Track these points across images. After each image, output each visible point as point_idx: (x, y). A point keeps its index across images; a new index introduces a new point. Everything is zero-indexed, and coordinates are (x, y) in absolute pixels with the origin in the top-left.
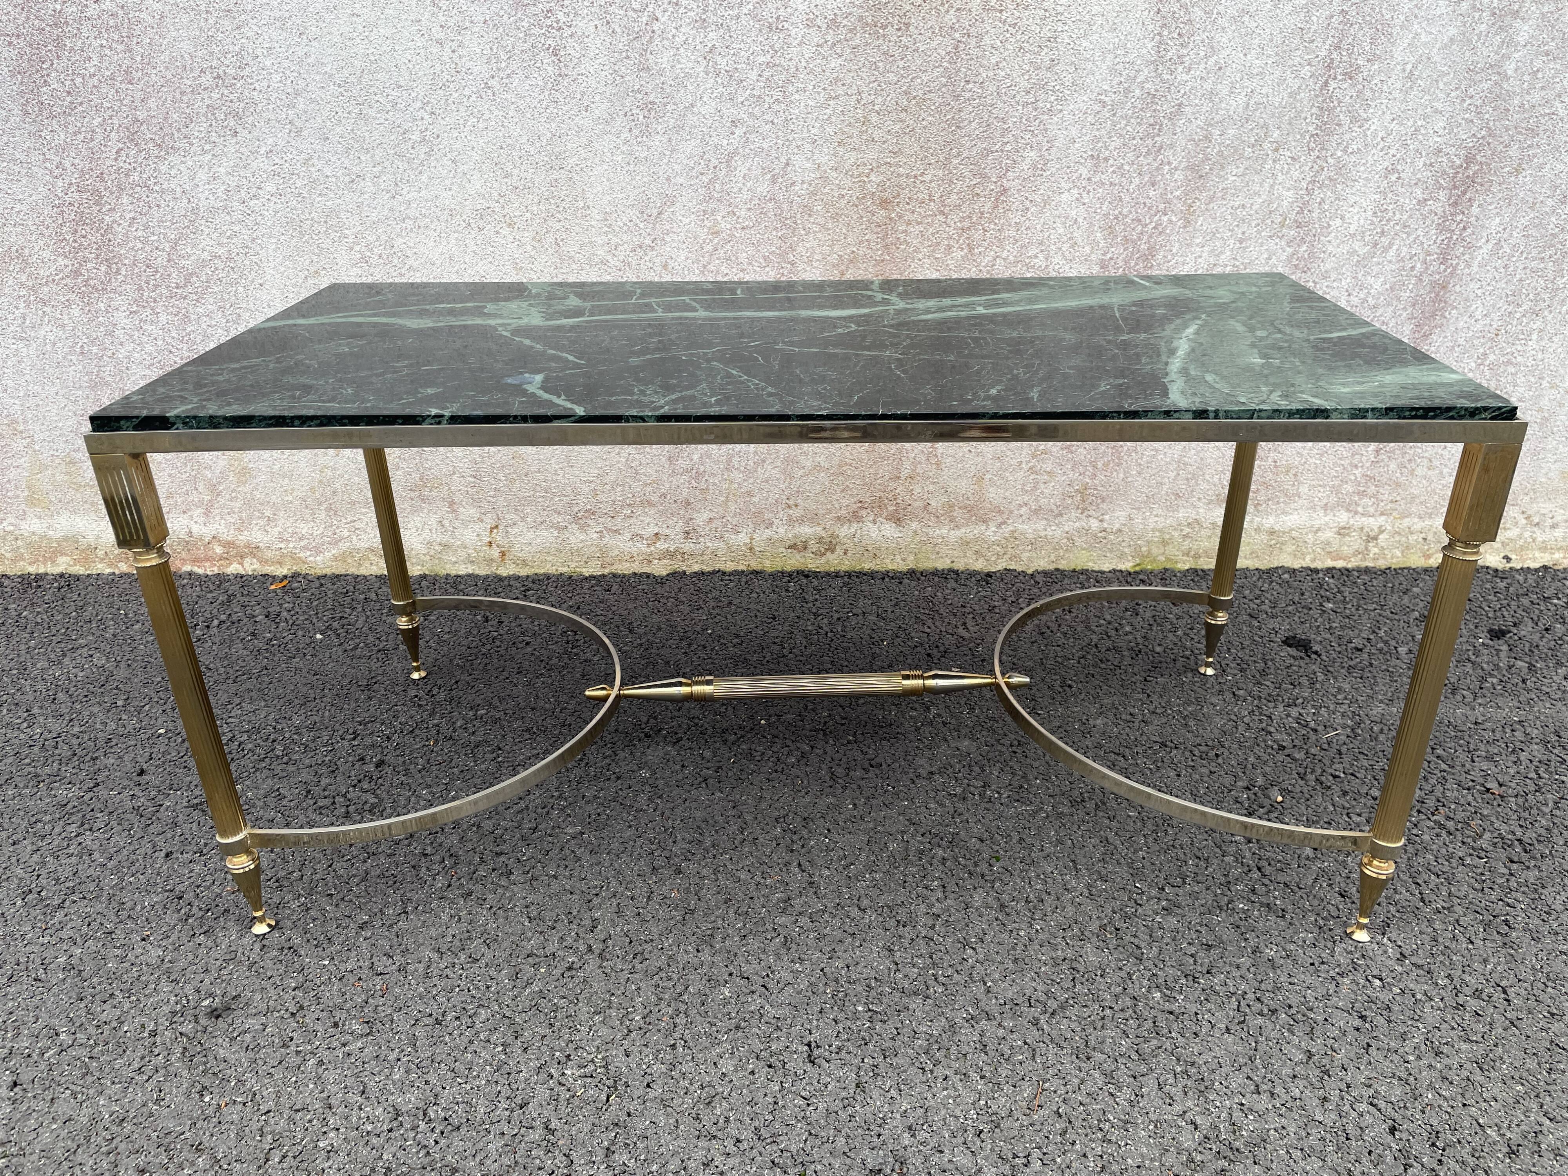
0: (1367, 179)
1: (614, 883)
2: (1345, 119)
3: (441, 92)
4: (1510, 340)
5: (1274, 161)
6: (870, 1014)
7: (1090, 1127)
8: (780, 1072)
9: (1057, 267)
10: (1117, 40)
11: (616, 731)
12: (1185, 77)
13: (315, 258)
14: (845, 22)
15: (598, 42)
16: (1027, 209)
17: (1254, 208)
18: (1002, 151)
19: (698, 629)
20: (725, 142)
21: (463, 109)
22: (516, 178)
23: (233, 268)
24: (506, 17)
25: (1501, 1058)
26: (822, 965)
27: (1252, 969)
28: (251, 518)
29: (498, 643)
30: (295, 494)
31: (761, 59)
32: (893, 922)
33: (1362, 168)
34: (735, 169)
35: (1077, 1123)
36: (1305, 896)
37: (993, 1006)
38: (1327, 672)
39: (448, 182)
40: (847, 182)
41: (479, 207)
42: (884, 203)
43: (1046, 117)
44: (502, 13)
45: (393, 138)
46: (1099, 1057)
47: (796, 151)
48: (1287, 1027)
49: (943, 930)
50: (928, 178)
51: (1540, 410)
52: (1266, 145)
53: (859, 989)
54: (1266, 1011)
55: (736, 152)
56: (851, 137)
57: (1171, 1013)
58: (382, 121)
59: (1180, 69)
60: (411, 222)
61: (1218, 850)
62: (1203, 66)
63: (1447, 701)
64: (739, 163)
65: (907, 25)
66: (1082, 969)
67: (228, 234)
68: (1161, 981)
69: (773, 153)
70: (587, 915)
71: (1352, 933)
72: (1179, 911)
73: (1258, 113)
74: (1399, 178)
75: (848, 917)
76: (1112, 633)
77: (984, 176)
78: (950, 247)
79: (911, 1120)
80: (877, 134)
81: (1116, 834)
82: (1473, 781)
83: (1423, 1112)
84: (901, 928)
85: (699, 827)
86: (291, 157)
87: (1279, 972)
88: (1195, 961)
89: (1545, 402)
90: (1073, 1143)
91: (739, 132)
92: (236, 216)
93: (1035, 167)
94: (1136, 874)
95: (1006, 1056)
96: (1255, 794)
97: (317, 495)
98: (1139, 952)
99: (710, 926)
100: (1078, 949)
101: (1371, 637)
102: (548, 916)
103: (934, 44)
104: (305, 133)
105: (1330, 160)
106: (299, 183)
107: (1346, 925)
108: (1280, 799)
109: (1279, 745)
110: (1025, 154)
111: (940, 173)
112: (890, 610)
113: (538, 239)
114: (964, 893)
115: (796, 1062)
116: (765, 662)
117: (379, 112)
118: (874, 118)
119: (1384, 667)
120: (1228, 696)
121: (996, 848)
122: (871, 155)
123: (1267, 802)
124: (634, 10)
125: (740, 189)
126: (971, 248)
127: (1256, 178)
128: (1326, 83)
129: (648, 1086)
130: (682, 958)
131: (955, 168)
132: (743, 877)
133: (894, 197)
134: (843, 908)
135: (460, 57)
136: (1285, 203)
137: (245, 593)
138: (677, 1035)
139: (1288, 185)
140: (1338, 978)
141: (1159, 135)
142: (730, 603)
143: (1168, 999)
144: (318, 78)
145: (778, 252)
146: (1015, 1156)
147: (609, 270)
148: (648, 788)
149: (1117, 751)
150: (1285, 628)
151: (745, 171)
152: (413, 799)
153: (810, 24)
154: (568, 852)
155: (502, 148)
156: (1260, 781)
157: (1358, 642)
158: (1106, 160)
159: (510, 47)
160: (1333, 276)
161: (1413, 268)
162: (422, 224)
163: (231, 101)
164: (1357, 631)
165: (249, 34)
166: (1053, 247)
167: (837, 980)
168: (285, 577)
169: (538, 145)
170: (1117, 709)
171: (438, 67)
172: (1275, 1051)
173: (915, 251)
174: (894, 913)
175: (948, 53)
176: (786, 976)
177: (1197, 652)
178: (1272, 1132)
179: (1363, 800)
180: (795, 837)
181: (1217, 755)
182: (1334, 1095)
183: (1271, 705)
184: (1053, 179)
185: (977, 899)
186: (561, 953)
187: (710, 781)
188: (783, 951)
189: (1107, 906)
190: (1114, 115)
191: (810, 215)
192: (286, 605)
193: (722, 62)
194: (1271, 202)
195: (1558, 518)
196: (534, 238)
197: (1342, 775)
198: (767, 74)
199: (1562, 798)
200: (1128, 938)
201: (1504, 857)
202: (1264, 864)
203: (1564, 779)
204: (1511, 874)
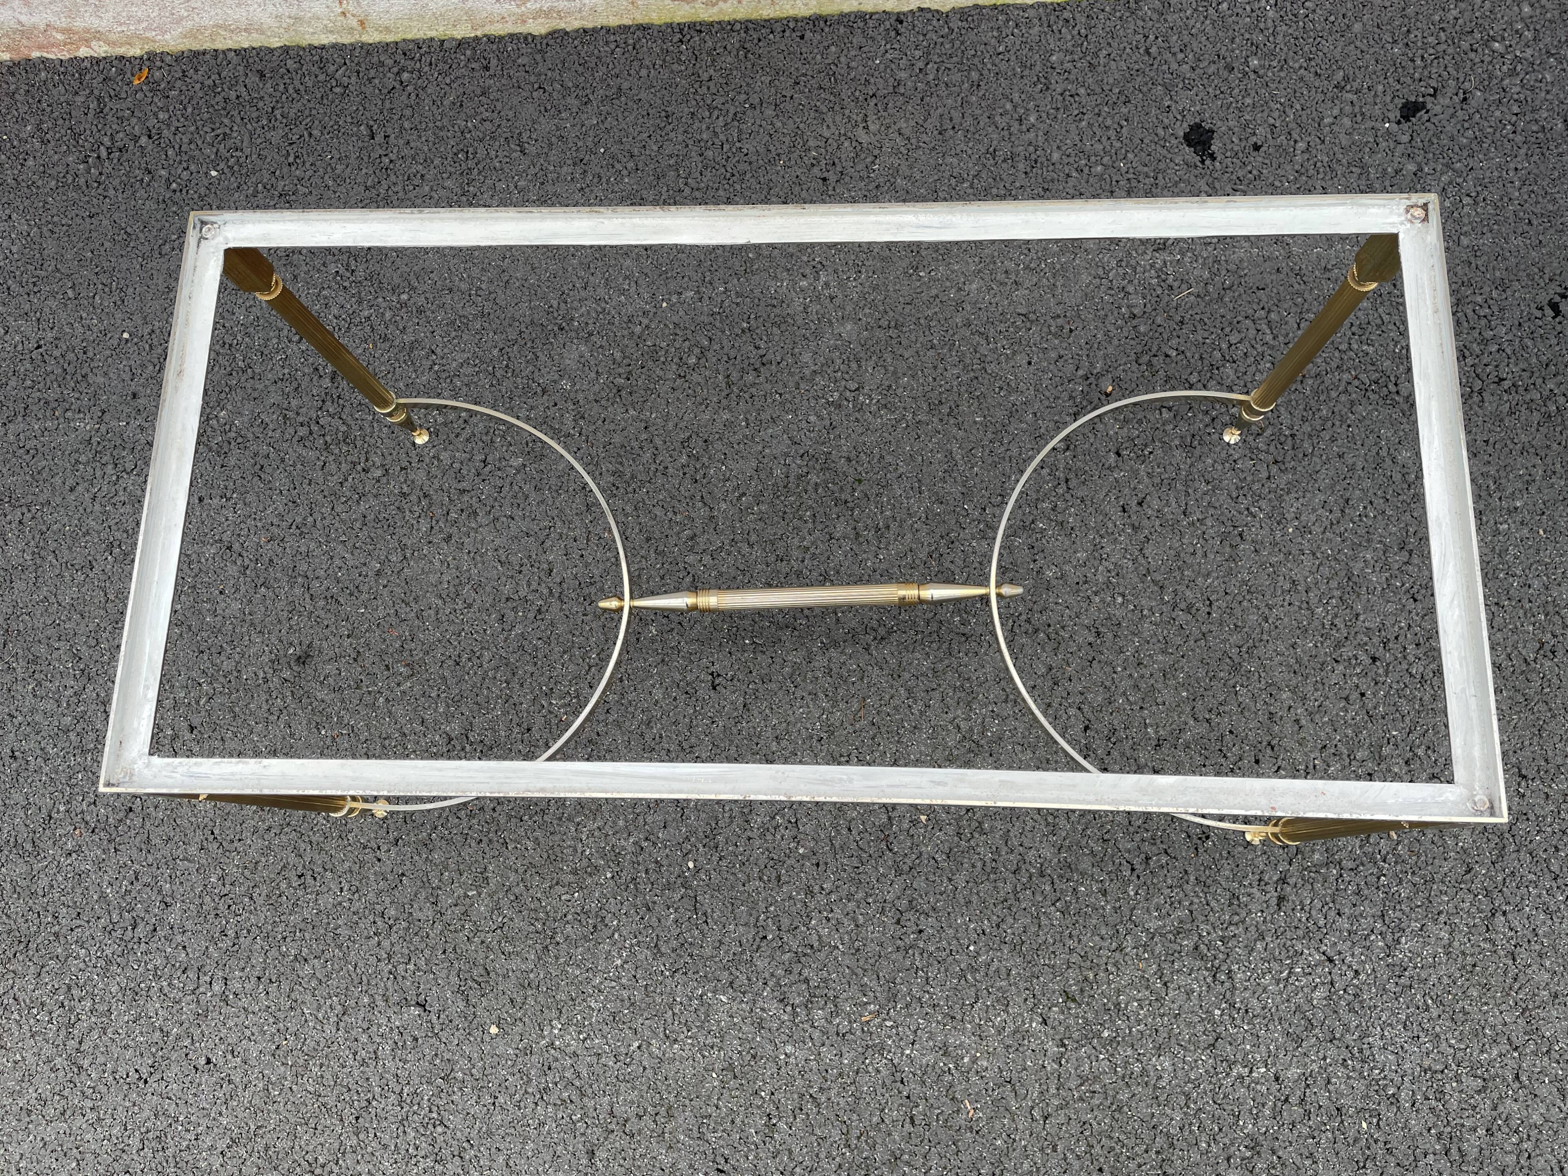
1: (559, 524)
8: (694, 698)
32: (772, 558)
36: (1093, 512)
57: (964, 635)
70: (543, 558)
81: (960, 446)
85: (619, 455)
87: (1050, 593)
94: (967, 494)
95: (844, 678)
101: (1278, 123)
108: (1109, 390)
109: (1131, 313)
114: (829, 523)
115: (704, 691)
121: (859, 470)
137: (111, 93)
150: (1194, 106)
154: (517, 489)
164: (1267, 112)
168: (142, 58)
174: (774, 547)
180: (698, 465)
181: (1071, 331)
185: (840, 528)
186: (531, 597)
187: (623, 393)
189: (937, 531)
192: (161, 115)
199: (1356, 377)
200: (947, 564)
201: (1270, 458)
202: (1072, 476)
203: (1371, 350)
204: (1269, 478)
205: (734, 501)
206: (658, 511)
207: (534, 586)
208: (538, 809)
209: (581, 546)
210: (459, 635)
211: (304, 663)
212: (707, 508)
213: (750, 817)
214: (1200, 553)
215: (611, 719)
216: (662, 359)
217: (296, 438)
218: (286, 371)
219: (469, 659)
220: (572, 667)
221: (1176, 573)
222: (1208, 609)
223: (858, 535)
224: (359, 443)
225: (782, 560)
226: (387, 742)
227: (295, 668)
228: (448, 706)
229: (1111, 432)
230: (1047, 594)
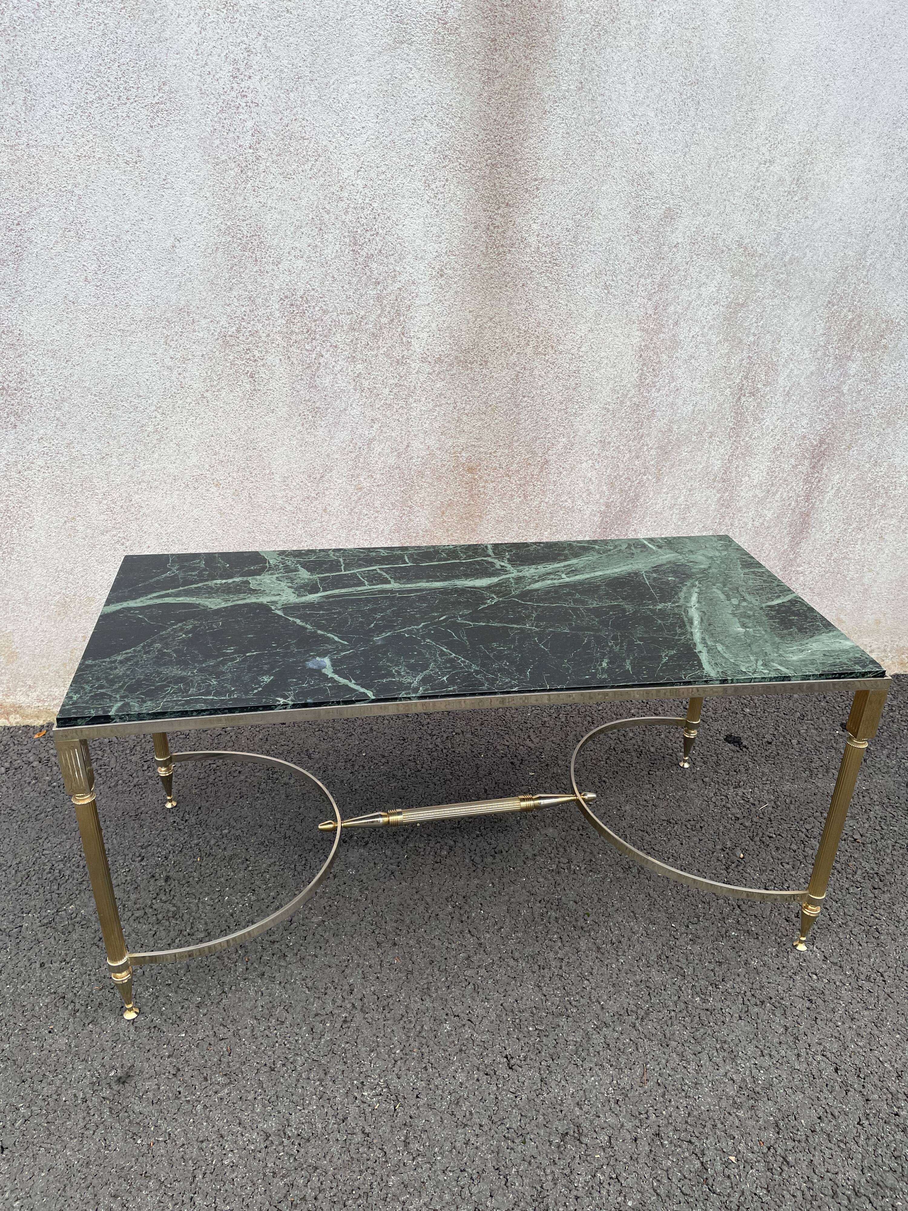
0: (763, 454)
1: (356, 957)
2: (751, 420)
3: (168, 400)
4: (846, 545)
5: (709, 444)
6: (537, 1032)
7: (677, 1089)
8: (494, 1078)
9: (579, 507)
10: (616, 372)
11: (322, 839)
12: (657, 395)
13: (73, 509)
14: (446, 360)
15: (282, 369)
16: (561, 473)
17: (698, 471)
18: (545, 438)
19: (355, 752)
20: (367, 432)
21: (185, 411)
22: (222, 455)
23: (9, 517)
24: (217, 353)
25: (886, 1018)
26: (501, 1002)
27: (747, 976)
28: (16, 687)
29: (219, 774)
30: (51, 669)
31: (392, 381)
32: (536, 967)
33: (760, 447)
34: (374, 449)
35: (670, 1088)
36: (767, 923)
37: (607, 1018)
38: (754, 761)
39: (173, 458)
40: (447, 457)
41: (195, 474)
42: (471, 470)
43: (573, 418)
44: (215, 350)
45: (133, 430)
46: (673, 1044)
47: (414, 438)
48: (771, 1011)
49: (567, 969)
50: (499, 454)
51: (863, 585)
52: (705, 434)
53: (527, 1015)
54: (758, 1003)
55: (374, 439)
56: (450, 429)
57: (707, 1010)
58: (126, 419)
59: (654, 390)
60: (145, 484)
61: (714, 896)
62: (667, 388)
63: (825, 778)
64: (376, 445)
65: (486, 362)
66: (653, 987)
67: (7, 494)
68: (698, 989)
69: (399, 439)
70: (345, 982)
71: (797, 945)
72: (700, 941)
73: (700, 416)
74: (781, 453)
75: (508, 966)
76: (622, 738)
77: (534, 453)
78: (512, 496)
79: (578, 1099)
80: (466, 428)
81: (654, 890)
82: (846, 834)
83: (850, 1057)
84: (542, 971)
85: (398, 910)
86: (57, 442)
87: (761, 976)
88: (714, 974)
89: (865, 580)
90: (670, 1101)
91: (376, 426)
92: (12, 482)
93: (566, 448)
94: (671, 918)
95: (622, 1050)
96: (728, 854)
97: (68, 668)
98: (682, 971)
99: (425, 981)
100: (648, 973)
101: (775, 733)
102: (320, 985)
103: (503, 374)
104: (69, 426)
105: (742, 443)
106: (62, 459)
107: (792, 940)
108: (742, 856)
109: (735, 817)
110: (560, 440)
111: (507, 451)
112: (479, 729)
113: (236, 494)
114: (574, 941)
115: (502, 1070)
116: (407, 777)
117: (124, 413)
118: (464, 418)
119: (786, 755)
120: (700, 782)
121: (586, 907)
122: (462, 440)
123: (735, 859)
124: (307, 350)
125: (377, 462)
126: (525, 497)
127: (699, 453)
128: (739, 398)
129: (417, 1097)
130: (414, 1006)
131: (516, 448)
132: (436, 944)
133: (477, 466)
134: (504, 960)
135: (184, 378)
136: (716, 468)
137: (16, 742)
138: (425, 1061)
139: (718, 458)
140: (793, 976)
141: (641, 429)
142: (371, 729)
143: (704, 1001)
144: (79, 390)
145: (401, 500)
146: (640, 1114)
147: (286, 513)
148: (357, 883)
149: (642, 829)
150: (723, 728)
151: (380, 450)
152: (200, 905)
153: (424, 360)
154: (319, 937)
155: (212, 436)
156: (729, 844)
157: (768, 737)
158: (609, 443)
159: (220, 372)
160: (744, 510)
161: (790, 505)
162: (153, 486)
163: (13, 405)
164: (766, 729)
165: (28, 360)
166: (577, 495)
167: (512, 1011)
168: (43, 726)
169: (238, 434)
170: (636, 796)
171: (168, 384)
172: (768, 1028)
173: (490, 499)
174: (535, 960)
175: (512, 379)
176: (481, 1012)
177: (676, 750)
178: (774, 1079)
179: (788, 853)
180: (462, 912)
181: (701, 827)
182: (803, 1052)
183: (726, 787)
184: (577, 455)
185: (583, 945)
186: (336, 1011)
187: (396, 873)
188: (475, 995)
189: (658, 941)
190: (614, 416)
191: (422, 477)
192: (51, 751)
193: (366, 384)
194: (708, 467)
195: (874, 647)
196: (234, 494)
197: (774, 836)
198: (395, 391)
199: (896, 842)
200: (675, 963)
201: (870, 886)
202: (741, 903)
203: (896, 829)
204: (875, 897)
205: (496, 932)
206: (437, 943)
207: (339, 1003)
208: (361, 1192)
209: (376, 971)
210: (274, 1046)
211: (124, 1083)
212: (475, 938)
213: (572, 1177)
214: (855, 943)
215: (421, 1102)
216: (422, 853)
217: (133, 917)
218: (128, 878)
219: (284, 1065)
220: (380, 1063)
221: (846, 957)
222: (882, 978)
223: (599, 948)
224: (186, 917)
225: (543, 969)
226: (204, 1145)
227: (116, 1088)
228: (264, 1106)
229: (755, 877)
230: (759, 977)
